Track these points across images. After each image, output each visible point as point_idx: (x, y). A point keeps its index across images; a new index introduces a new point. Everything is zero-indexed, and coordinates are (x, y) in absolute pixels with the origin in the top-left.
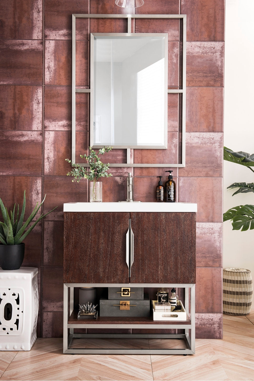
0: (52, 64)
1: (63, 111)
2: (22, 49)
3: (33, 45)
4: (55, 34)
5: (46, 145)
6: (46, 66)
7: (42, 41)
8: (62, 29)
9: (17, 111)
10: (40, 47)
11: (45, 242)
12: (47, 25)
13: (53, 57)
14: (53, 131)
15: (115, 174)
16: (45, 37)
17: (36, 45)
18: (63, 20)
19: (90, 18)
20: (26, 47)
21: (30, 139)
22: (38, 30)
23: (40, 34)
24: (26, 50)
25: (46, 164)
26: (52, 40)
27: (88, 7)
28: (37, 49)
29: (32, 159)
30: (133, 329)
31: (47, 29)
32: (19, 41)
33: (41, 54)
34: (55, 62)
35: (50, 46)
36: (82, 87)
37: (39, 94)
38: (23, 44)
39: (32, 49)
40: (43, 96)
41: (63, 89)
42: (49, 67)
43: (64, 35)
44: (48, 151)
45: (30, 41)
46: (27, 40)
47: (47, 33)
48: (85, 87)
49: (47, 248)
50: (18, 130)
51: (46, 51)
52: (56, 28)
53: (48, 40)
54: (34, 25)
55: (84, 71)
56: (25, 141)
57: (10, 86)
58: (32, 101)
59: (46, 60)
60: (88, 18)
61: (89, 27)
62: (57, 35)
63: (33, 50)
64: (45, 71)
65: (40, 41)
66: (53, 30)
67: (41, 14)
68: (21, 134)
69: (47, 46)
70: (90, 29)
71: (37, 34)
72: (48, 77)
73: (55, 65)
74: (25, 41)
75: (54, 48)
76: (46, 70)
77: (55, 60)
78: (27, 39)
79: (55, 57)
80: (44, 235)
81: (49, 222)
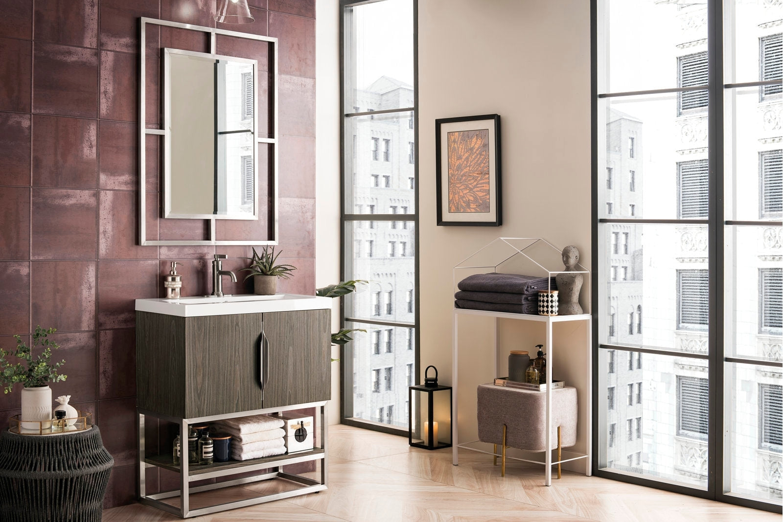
0: (110, 88)
1: (126, 160)
2: (69, 60)
3: (84, 56)
4: (114, 43)
5: (101, 212)
6: (102, 89)
7: (97, 51)
8: (124, 37)
9: (59, 158)
10: (94, 60)
11: (101, 364)
12: (103, 28)
13: (111, 77)
14: (112, 190)
15: (193, 255)
16: (101, 45)
17: (89, 56)
18: (127, 23)
19: (161, 25)
20: (74, 58)
21: (79, 202)
22: (91, 33)
23: (95, 40)
24: (74, 62)
25: (102, 241)
26: (111, 51)
27: (158, 9)
28: (90, 63)
29: (82, 233)
30: (217, 478)
31: (103, 34)
32: (64, 47)
33: (96, 71)
34: (114, 84)
35: (108, 59)
36: (150, 126)
37: (92, 132)
38: (70, 53)
39: (82, 62)
40: (98, 136)
41: (125, 127)
42: (105, 92)
43: (127, 46)
44: (105, 221)
45: (80, 48)
46: (75, 48)
47: (104, 39)
48: (154, 126)
49: (105, 372)
50: (62, 188)
51: (102, 67)
52: (116, 34)
53: (104, 50)
54: (86, 25)
55: (153, 101)
56: (72, 205)
57: (50, 118)
58: (82, 142)
59: (101, 80)
60: (158, 25)
61: (160, 38)
62: (118, 45)
63: (83, 64)
64: (101, 98)
65: (94, 50)
66: (112, 36)
67: (96, 9)
68: (65, 194)
69: (103, 59)
70: (161, 40)
71: (90, 40)
72: (104, 107)
73: (114, 89)
74: (73, 49)
75: (112, 63)
76: (102, 96)
77: (114, 81)
78: (75, 45)
79: (114, 76)
80: (100, 352)
81: (107, 331)
